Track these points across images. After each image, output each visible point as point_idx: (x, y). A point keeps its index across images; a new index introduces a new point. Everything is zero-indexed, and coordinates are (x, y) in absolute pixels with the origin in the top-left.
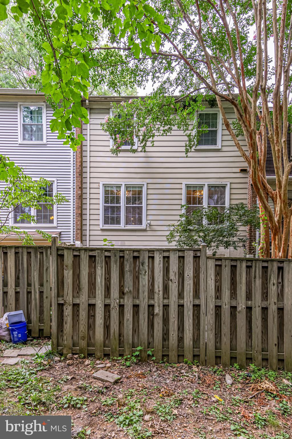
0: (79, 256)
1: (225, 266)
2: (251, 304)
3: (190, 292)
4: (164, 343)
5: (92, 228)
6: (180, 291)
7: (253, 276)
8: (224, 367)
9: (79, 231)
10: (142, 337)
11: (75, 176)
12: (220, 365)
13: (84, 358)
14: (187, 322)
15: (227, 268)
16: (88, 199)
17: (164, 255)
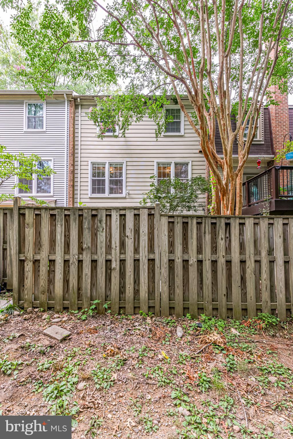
0: (40, 214)
1: (178, 223)
2: (202, 258)
3: (145, 247)
4: (121, 295)
5: (82, 196)
6: (136, 246)
7: (203, 231)
8: (177, 318)
9: (71, 199)
10: (100, 290)
11: (68, 156)
12: (174, 315)
13: (44, 311)
14: (142, 276)
15: (179, 225)
16: (79, 174)
17: (121, 213)
